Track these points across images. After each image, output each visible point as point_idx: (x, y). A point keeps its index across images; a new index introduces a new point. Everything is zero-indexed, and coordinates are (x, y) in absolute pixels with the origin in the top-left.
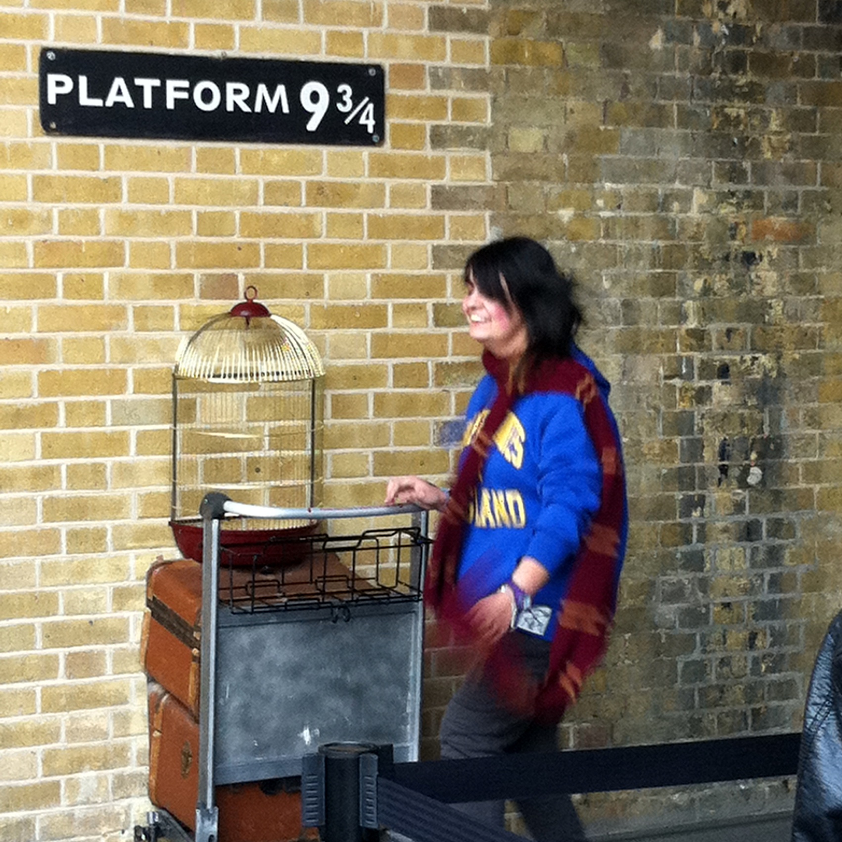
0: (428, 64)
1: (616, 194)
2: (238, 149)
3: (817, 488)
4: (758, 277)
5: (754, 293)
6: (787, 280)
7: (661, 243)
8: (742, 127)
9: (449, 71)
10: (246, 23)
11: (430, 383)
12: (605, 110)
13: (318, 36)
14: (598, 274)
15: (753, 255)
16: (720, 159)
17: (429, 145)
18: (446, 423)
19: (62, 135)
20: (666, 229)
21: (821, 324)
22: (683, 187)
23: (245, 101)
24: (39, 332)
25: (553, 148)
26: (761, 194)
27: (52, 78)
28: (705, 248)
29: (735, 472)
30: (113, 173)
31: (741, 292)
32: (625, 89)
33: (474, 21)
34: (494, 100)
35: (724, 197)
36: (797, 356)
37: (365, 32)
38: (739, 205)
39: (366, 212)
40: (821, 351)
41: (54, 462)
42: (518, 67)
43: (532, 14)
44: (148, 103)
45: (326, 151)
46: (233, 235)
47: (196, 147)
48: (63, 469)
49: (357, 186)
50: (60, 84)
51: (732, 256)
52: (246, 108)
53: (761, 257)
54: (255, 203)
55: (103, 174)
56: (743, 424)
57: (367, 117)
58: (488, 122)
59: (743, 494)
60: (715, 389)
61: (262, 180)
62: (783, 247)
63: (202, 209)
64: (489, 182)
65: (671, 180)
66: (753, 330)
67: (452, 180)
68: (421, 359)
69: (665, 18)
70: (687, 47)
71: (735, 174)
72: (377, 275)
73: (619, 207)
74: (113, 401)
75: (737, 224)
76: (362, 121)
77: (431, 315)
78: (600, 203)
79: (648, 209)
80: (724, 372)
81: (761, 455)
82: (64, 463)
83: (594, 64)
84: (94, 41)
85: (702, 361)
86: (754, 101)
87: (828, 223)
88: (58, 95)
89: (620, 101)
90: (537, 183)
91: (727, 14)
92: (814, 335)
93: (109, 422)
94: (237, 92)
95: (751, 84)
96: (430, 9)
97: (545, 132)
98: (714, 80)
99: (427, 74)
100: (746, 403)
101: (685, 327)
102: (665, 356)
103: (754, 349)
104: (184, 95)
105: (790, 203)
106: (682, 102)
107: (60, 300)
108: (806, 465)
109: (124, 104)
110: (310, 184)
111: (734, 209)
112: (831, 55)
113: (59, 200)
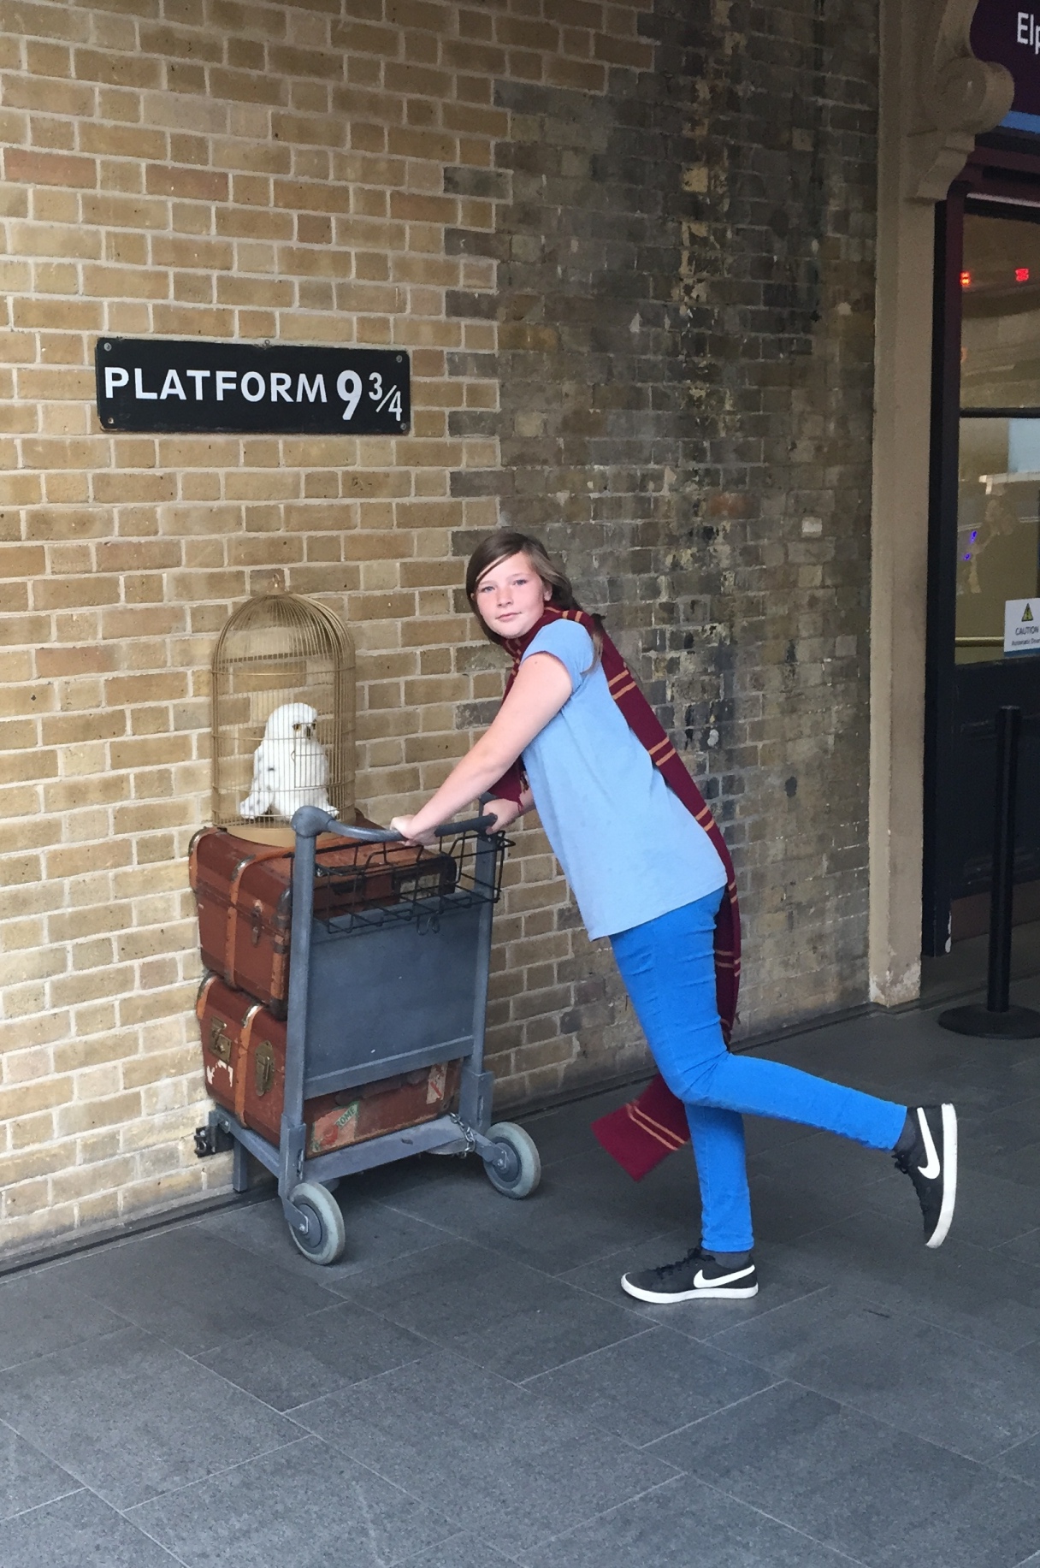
0: (446, 350)
1: (603, 474)
2: (281, 441)
3: (760, 745)
4: (715, 550)
5: (712, 565)
6: (737, 553)
7: (639, 522)
8: (703, 407)
9: (464, 356)
10: (286, 310)
11: (452, 668)
12: (593, 393)
13: (349, 322)
14: (589, 554)
15: (712, 529)
16: (686, 439)
17: (448, 432)
18: (466, 707)
19: (120, 432)
20: (644, 507)
21: (763, 593)
22: (656, 467)
23: (287, 391)
24: (104, 639)
25: (551, 432)
26: (717, 471)
27: (109, 371)
28: (674, 524)
29: (698, 736)
30: (168, 470)
31: (702, 566)
32: (610, 373)
33: (484, 306)
34: (502, 386)
35: (689, 476)
36: (745, 623)
37: (391, 318)
38: (700, 483)
39: (395, 501)
40: (763, 618)
41: (123, 772)
42: (521, 352)
43: (532, 300)
44: (199, 396)
45: (358, 441)
46: (278, 530)
47: (243, 440)
48: (132, 778)
49: (387, 475)
50: (116, 377)
51: (695, 531)
52: (288, 399)
53: (718, 531)
54: (297, 497)
55: (158, 472)
56: (704, 691)
57: (395, 406)
58: (497, 408)
59: (703, 755)
60: (682, 659)
61: (304, 471)
62: (735, 521)
63: (251, 504)
64: (499, 468)
65: (647, 461)
66: (712, 601)
67: (468, 466)
68: (443, 646)
69: (641, 301)
70: (659, 329)
71: (697, 454)
72: (405, 563)
73: (605, 488)
74: (175, 706)
75: (699, 501)
76: (391, 409)
77: (452, 602)
78: (590, 485)
79: (628, 490)
80: (689, 643)
81: (718, 718)
82: (131, 772)
83: (585, 349)
84: (146, 330)
85: (672, 633)
86: (711, 382)
87: (768, 498)
88: (114, 388)
89: (606, 384)
90: (538, 468)
91: (691, 298)
92: (758, 602)
93: (172, 728)
94: (281, 382)
95: (709, 366)
96: (447, 294)
97: (544, 416)
98: (682, 362)
99: (445, 360)
100: (706, 670)
101: (659, 601)
102: (643, 630)
103: (712, 620)
104: (233, 386)
105: (741, 480)
106: (656, 385)
107: (122, 603)
108: (754, 726)
109: (177, 396)
110: (346, 474)
111: (695, 486)
112: (772, 337)
113: (117, 500)
